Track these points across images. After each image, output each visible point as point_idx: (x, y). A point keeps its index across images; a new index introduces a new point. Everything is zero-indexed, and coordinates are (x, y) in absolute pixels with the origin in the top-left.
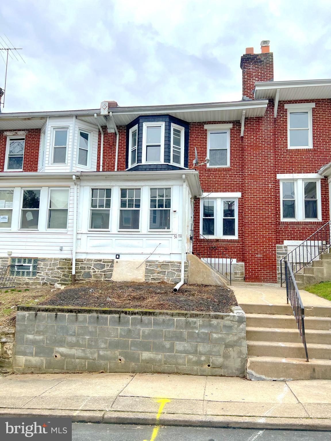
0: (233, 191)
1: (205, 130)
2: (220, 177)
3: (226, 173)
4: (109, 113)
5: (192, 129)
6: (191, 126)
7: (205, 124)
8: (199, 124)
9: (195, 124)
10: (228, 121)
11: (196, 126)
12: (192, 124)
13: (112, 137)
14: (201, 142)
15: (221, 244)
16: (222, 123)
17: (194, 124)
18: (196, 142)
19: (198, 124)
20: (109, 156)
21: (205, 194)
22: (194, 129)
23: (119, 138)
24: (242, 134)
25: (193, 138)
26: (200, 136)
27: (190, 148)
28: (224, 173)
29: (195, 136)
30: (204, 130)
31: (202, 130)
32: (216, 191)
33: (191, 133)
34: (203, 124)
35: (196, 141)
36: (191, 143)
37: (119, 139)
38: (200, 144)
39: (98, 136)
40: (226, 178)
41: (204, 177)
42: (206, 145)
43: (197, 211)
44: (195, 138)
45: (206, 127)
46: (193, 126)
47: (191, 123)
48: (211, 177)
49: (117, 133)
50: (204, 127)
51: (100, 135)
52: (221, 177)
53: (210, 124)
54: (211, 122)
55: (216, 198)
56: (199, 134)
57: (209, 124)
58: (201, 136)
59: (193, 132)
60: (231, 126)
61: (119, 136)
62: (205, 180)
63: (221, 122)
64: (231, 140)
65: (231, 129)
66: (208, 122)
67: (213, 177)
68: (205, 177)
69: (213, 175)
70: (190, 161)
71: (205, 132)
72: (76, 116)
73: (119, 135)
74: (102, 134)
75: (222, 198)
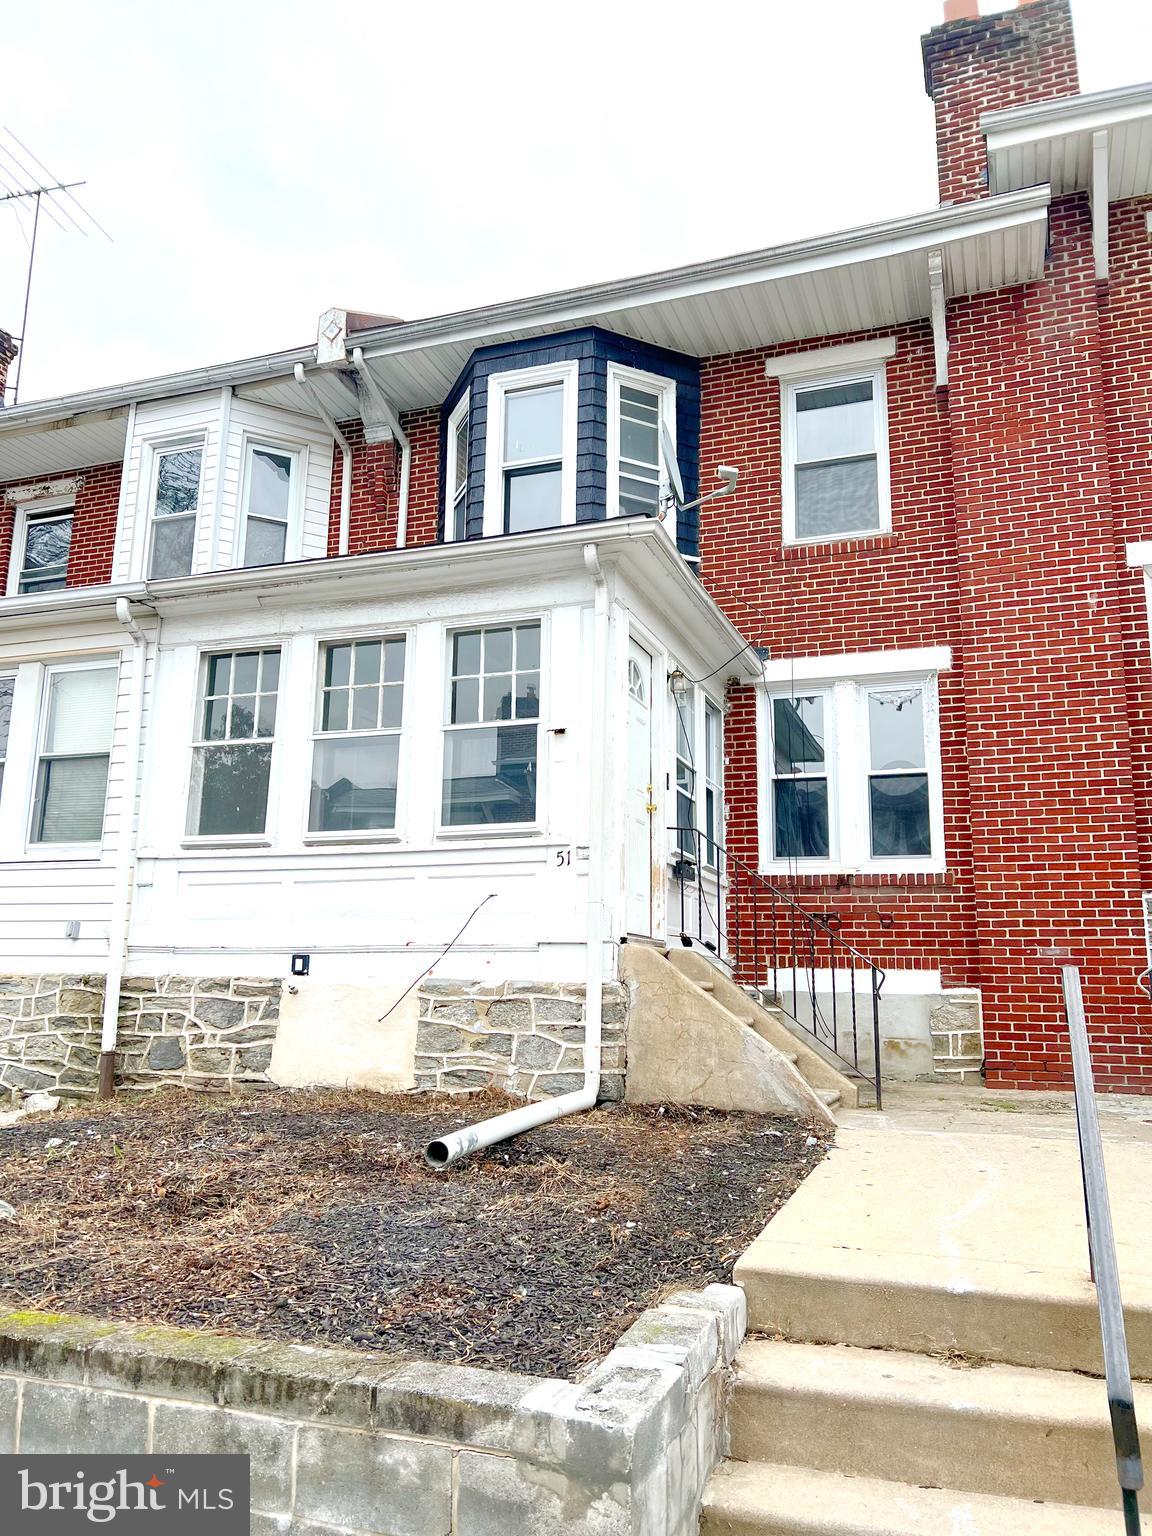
0: (908, 642)
1: (771, 383)
2: (845, 581)
3: (872, 562)
4: (350, 352)
5: (715, 386)
6: (708, 373)
7: (771, 355)
8: (744, 360)
9: (727, 363)
10: (874, 330)
11: (730, 369)
12: (711, 366)
13: (381, 460)
14: (754, 437)
15: (862, 900)
16: (846, 341)
17: (720, 361)
18: (732, 441)
19: (738, 361)
20: (371, 538)
21: (777, 670)
22: (721, 385)
23: (412, 460)
24: (941, 378)
25: (720, 421)
26: (747, 409)
27: (705, 467)
28: (865, 563)
29: (725, 413)
30: (765, 384)
31: (756, 381)
32: (831, 649)
33: (709, 401)
34: (760, 357)
35: (729, 434)
36: (710, 444)
37: (412, 467)
38: (749, 445)
39: (330, 463)
40: (875, 586)
41: (770, 589)
42: (779, 448)
43: (743, 745)
44: (727, 420)
45: (774, 367)
46: (715, 372)
47: (708, 359)
48: (803, 589)
49: (404, 442)
50: (763, 370)
51: (338, 459)
52: (852, 581)
53: (794, 351)
54: (796, 343)
55: (829, 683)
56: (742, 403)
57: (789, 352)
58: (754, 408)
59: (715, 400)
60: (887, 347)
61: (413, 454)
62: (775, 604)
63: (844, 335)
64: (890, 409)
65: (888, 364)
66: (782, 346)
67: (809, 585)
68: (774, 589)
69: (811, 577)
70: (706, 525)
71: (772, 391)
72: (233, 387)
73: (413, 447)
74: (344, 454)
75: (859, 680)
